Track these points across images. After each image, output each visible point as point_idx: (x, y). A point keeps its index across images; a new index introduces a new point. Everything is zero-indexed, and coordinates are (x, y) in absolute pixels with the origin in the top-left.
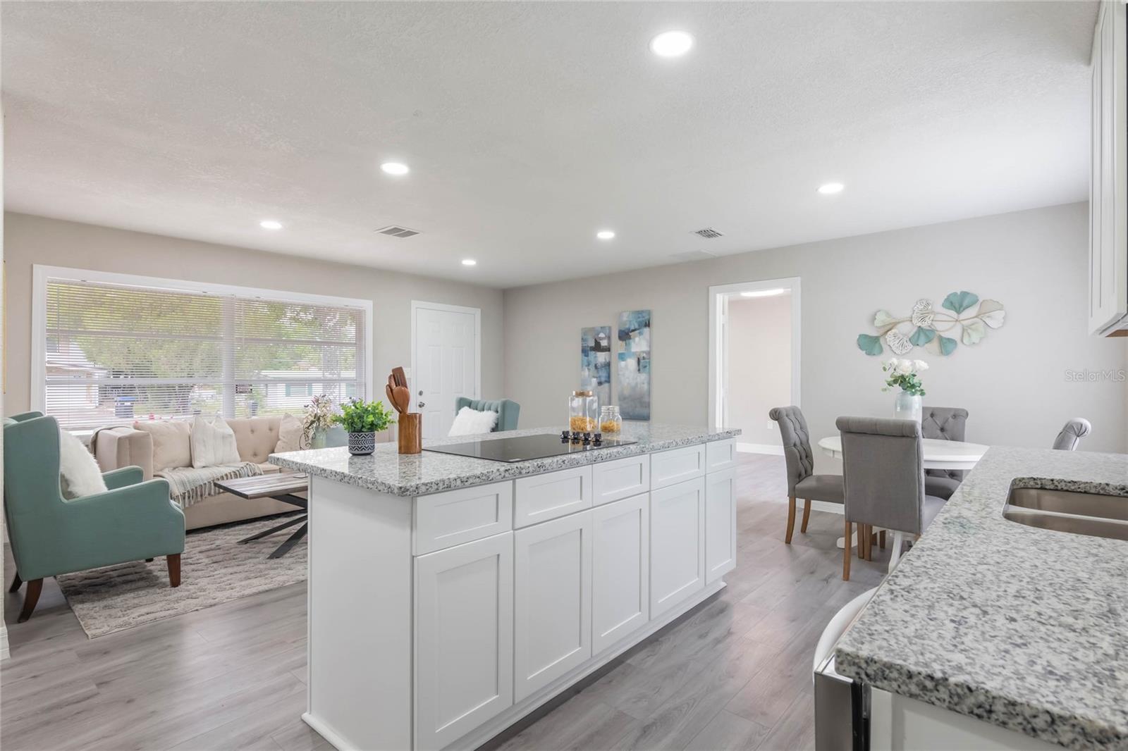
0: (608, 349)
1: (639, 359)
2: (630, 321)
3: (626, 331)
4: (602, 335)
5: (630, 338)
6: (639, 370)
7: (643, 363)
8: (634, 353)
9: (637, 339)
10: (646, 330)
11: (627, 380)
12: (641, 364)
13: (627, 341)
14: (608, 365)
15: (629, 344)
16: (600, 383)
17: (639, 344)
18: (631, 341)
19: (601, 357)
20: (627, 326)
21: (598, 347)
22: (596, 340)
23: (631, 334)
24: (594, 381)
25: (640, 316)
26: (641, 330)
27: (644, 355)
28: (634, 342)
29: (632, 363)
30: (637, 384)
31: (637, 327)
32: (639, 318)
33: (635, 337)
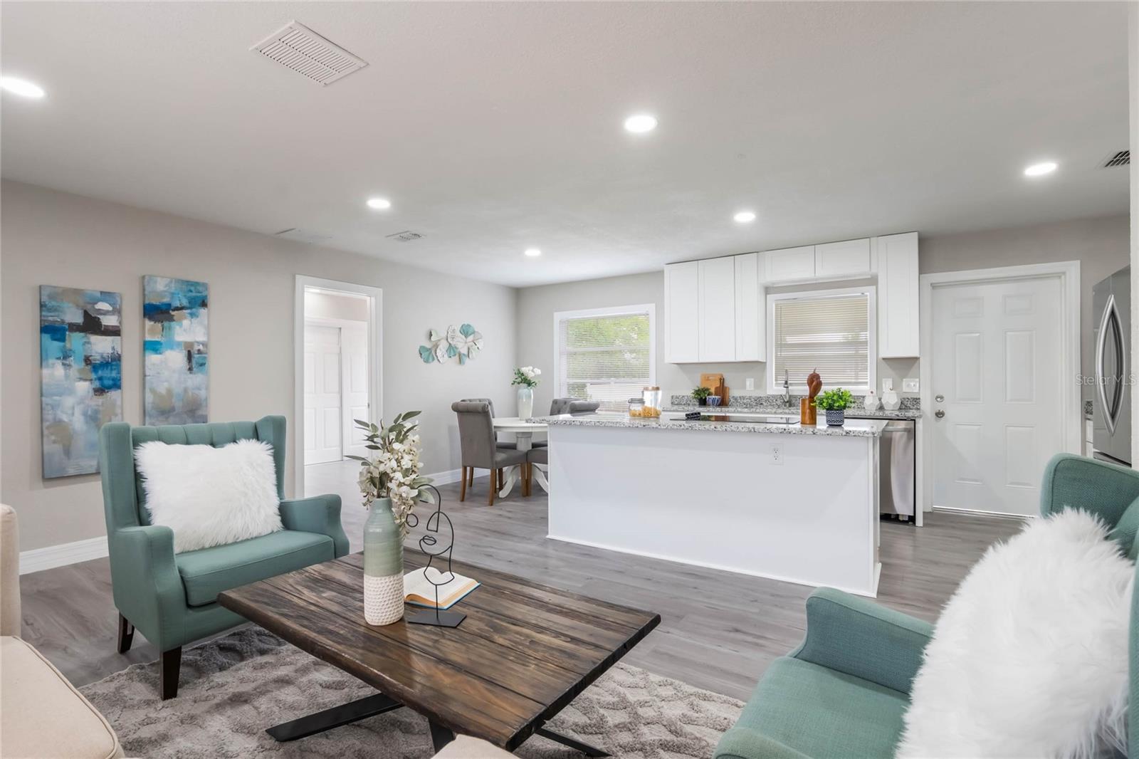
0: (115, 332)
1: (189, 352)
2: (173, 294)
3: (164, 307)
4: (103, 306)
5: (171, 319)
6: (190, 369)
7: (195, 358)
8: (179, 344)
9: (186, 322)
10: (203, 311)
11: (166, 384)
12: (194, 361)
13: (166, 324)
14: (114, 362)
15: (170, 328)
16: (100, 391)
17: (187, 330)
18: (173, 324)
19: (101, 346)
20: (166, 300)
21: (92, 325)
22: (86, 314)
23: (173, 313)
24: (84, 387)
25: (192, 288)
26: (194, 310)
27: (201, 347)
28: (181, 326)
29: (176, 358)
30: (186, 390)
31: (185, 302)
32: (191, 291)
33: (181, 319)
